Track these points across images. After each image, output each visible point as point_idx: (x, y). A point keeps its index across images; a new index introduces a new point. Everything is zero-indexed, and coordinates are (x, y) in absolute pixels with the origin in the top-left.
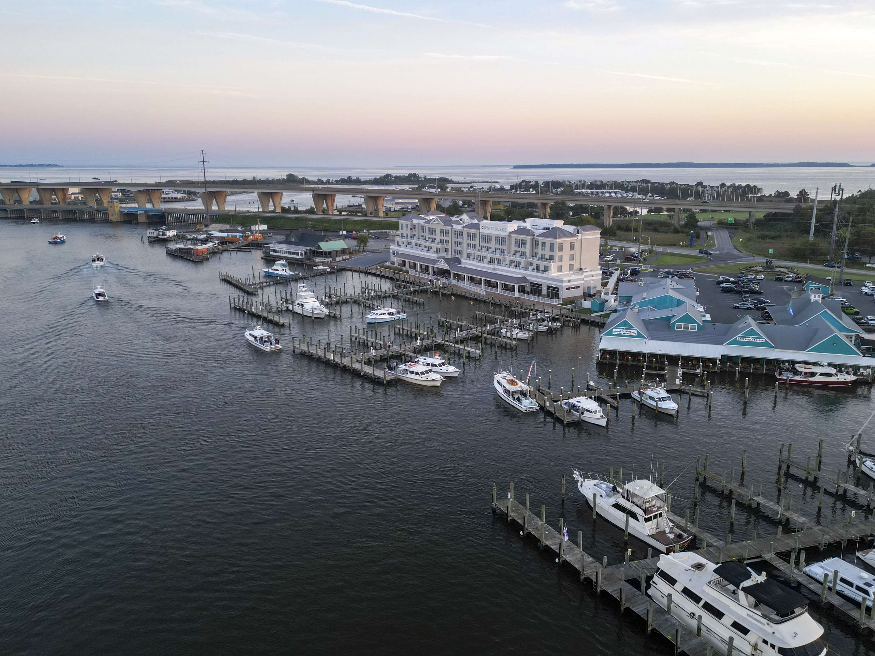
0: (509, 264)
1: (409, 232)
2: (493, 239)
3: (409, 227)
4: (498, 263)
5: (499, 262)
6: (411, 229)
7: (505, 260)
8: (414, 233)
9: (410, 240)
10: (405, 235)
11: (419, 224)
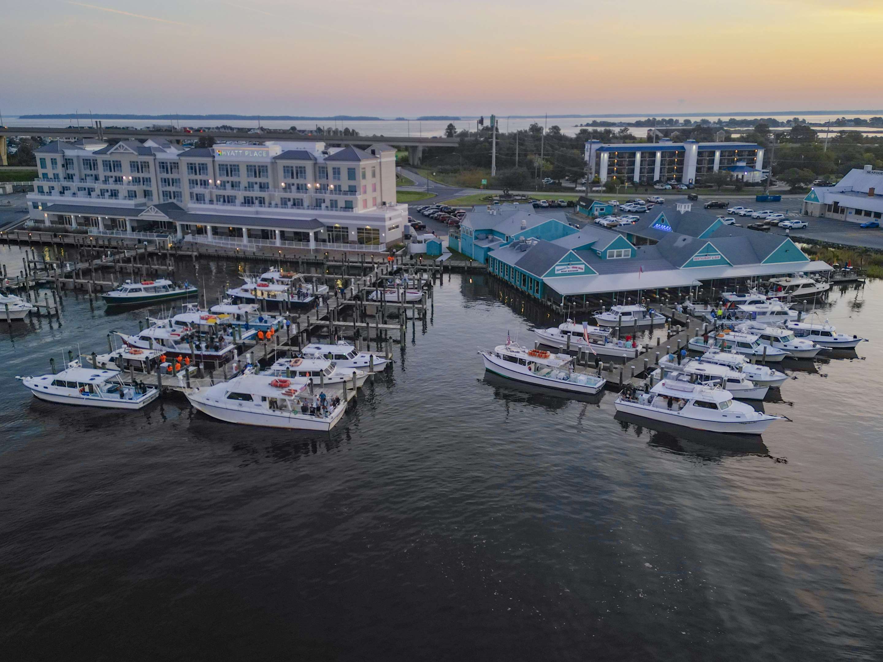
0: (279, 203)
1: (60, 171)
2: (243, 170)
3: (60, 162)
4: (260, 203)
5: (262, 201)
6: (63, 166)
7: (271, 197)
8: (70, 172)
9: (66, 184)
10: (51, 176)
11: (78, 156)
